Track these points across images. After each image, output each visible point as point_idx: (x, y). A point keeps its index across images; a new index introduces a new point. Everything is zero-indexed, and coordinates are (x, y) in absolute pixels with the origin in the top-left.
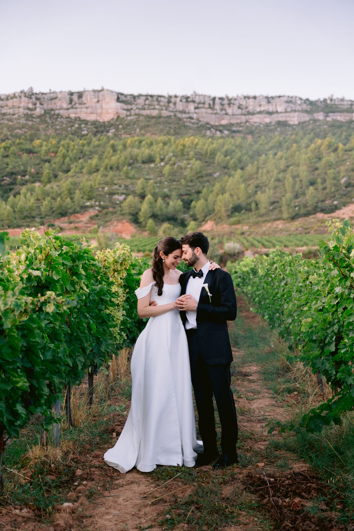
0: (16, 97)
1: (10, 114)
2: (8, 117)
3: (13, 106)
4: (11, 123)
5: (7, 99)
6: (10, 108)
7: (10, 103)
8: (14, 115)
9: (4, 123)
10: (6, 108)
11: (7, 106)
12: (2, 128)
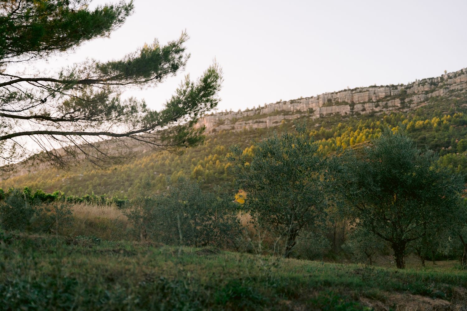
0: (464, 74)
1: (458, 90)
2: (455, 93)
3: (461, 82)
4: (458, 99)
5: (455, 76)
6: (458, 85)
7: (458, 80)
8: (461, 90)
9: (452, 99)
10: (454, 85)
11: (455, 83)
12: (450, 104)
